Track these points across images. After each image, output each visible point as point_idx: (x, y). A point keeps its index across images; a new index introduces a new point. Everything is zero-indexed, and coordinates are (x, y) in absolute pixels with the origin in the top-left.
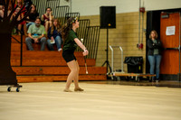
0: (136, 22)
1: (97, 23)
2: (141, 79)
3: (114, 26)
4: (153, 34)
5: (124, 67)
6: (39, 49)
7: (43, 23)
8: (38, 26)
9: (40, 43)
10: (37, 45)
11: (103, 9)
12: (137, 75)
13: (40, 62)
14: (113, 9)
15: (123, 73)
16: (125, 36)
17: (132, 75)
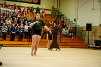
0: (99, 29)
3: (91, 30)
5: (94, 44)
9: (66, 35)
10: (65, 36)
11: (87, 24)
12: (98, 47)
14: (91, 24)
15: (94, 46)
16: (95, 33)
17: (97, 46)
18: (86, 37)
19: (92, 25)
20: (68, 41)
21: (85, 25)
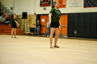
0: (33, 17)
1: (21, 17)
2: (34, 34)
3: (26, 18)
5: (29, 31)
6: (3, 24)
7: (4, 16)
8: (3, 17)
9: (3, 22)
11: (23, 13)
13: (3, 28)
14: (26, 13)
15: (29, 33)
16: (30, 21)
17: (32, 33)
18: (22, 24)
19: (28, 14)
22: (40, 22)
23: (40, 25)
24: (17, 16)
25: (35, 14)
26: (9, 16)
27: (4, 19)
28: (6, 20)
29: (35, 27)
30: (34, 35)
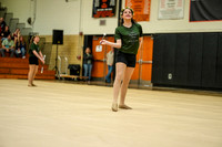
1: (50, 40)
3: (62, 43)
4: (88, 50)
5: (67, 71)
7: (13, 39)
8: (9, 41)
10: (8, 54)
11: (55, 31)
12: (75, 77)
13: (9, 65)
14: (61, 32)
15: (66, 75)
16: (69, 51)
17: (73, 77)
18: (53, 57)
19: (65, 34)
20: (14, 65)
21: (51, 34)
22: (91, 53)
23: (91, 59)
24: (42, 38)
25: (81, 34)
26: (24, 37)
27: (12, 44)
28: (17, 48)
29: (80, 63)
30: (79, 81)
